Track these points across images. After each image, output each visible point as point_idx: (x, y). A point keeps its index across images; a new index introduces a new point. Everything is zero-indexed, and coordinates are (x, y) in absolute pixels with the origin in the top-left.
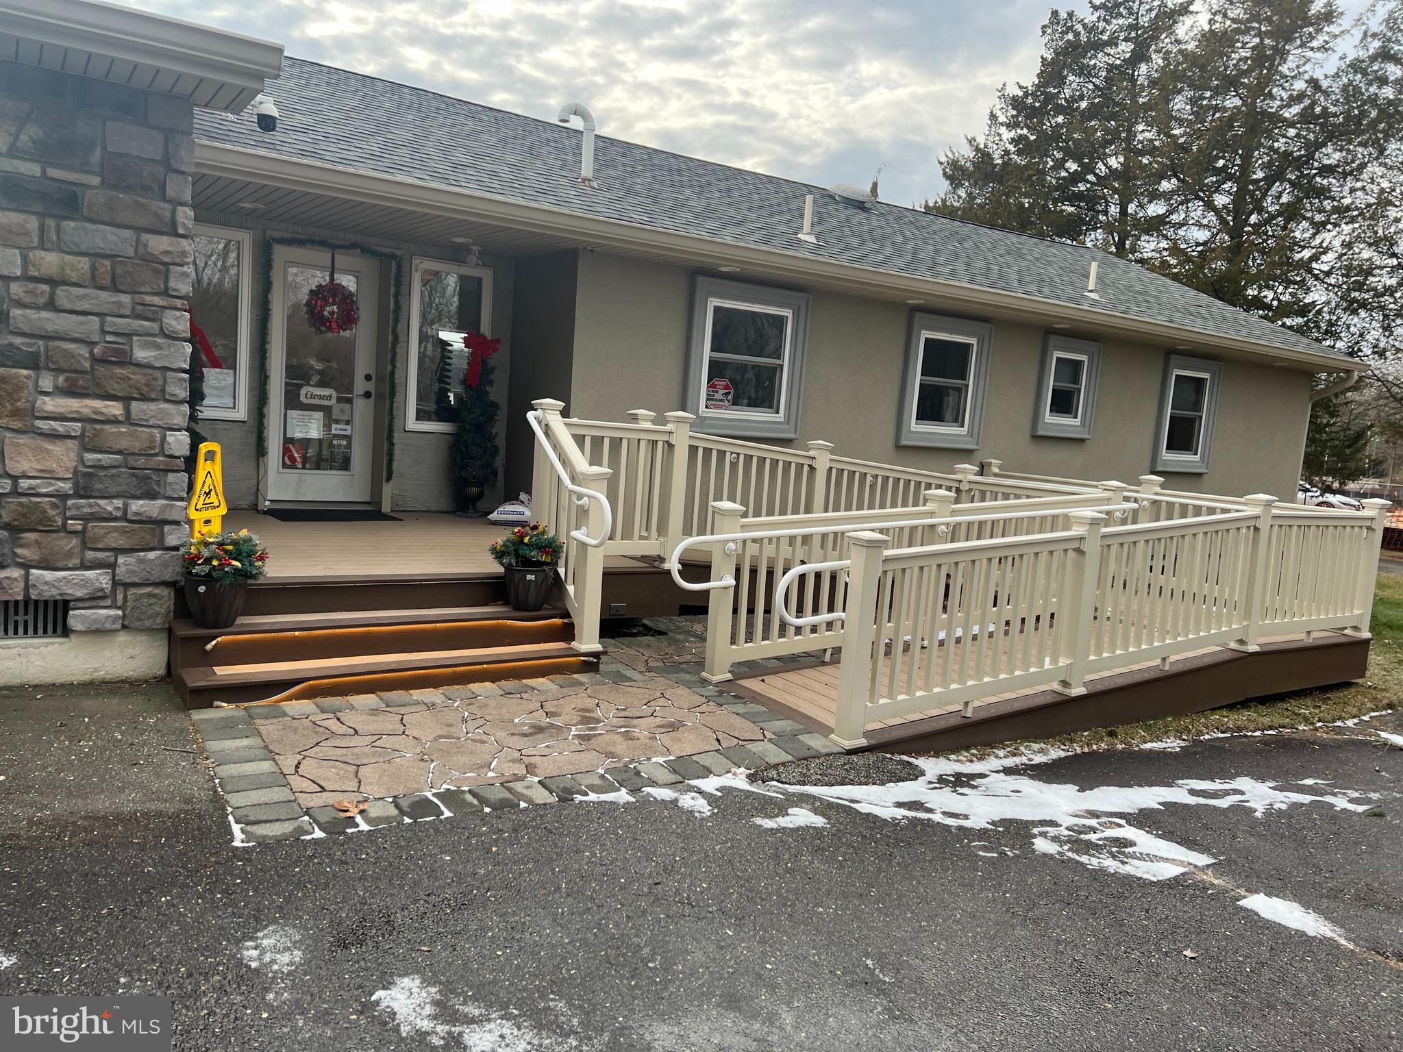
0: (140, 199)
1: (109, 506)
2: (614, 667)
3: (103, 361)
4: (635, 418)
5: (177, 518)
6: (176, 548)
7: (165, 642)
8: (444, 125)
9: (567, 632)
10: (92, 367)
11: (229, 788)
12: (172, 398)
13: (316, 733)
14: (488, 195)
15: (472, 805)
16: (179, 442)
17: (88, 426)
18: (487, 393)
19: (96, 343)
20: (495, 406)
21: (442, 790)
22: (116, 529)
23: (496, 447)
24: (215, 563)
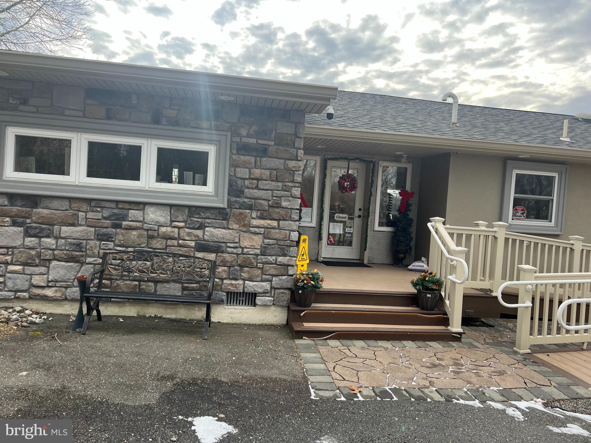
0: (286, 148)
1: (271, 259)
2: (468, 340)
3: (272, 207)
4: (477, 225)
5: (293, 264)
6: (292, 275)
7: (287, 311)
8: (393, 108)
9: (445, 322)
10: (268, 209)
11: (309, 373)
12: (294, 220)
13: (341, 354)
14: (412, 134)
15: (406, 397)
16: (294, 236)
17: (266, 230)
18: (408, 215)
19: (270, 200)
20: (411, 220)
21: (393, 387)
22: (273, 267)
23: (411, 237)
24: (305, 282)
